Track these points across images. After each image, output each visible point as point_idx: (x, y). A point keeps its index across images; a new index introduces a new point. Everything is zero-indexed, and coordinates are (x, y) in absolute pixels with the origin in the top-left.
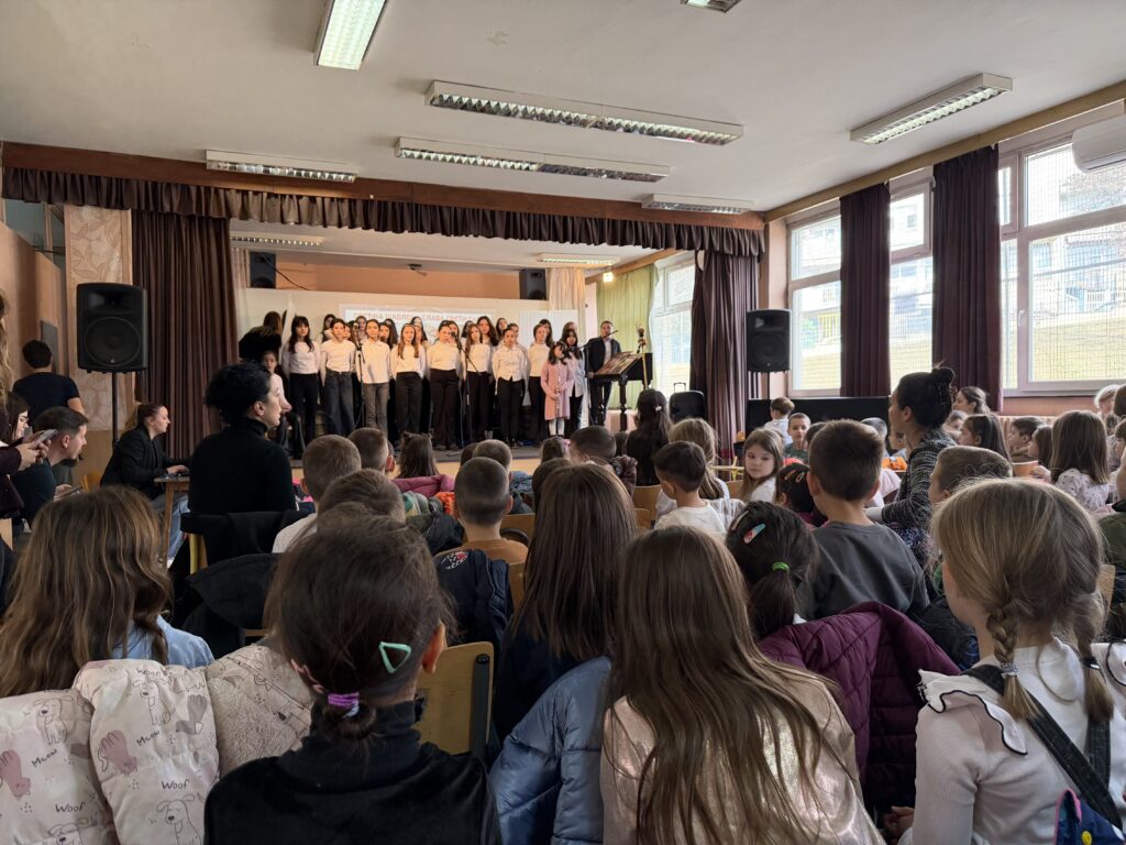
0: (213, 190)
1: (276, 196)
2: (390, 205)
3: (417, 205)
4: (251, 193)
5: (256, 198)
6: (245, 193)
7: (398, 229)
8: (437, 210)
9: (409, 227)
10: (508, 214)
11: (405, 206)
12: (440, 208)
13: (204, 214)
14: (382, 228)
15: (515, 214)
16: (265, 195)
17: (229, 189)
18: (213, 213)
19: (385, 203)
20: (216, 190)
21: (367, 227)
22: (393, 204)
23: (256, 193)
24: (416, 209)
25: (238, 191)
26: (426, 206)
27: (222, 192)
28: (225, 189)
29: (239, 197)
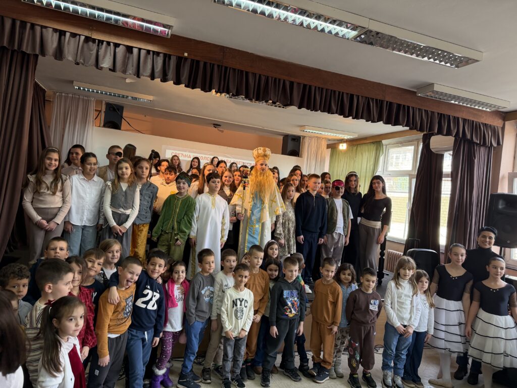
0: (29, 25)
1: (94, 40)
2: (202, 65)
3: (226, 68)
4: (68, 35)
5: (72, 40)
6: (62, 33)
7: (206, 88)
8: (243, 75)
9: (217, 87)
10: (305, 86)
11: (216, 67)
12: (247, 73)
13: (16, 48)
14: (191, 85)
15: (310, 87)
16: (83, 38)
17: (46, 27)
18: (26, 48)
19: (198, 62)
20: (33, 26)
21: (177, 83)
22: (205, 63)
23: (74, 35)
24: (225, 71)
25: (55, 30)
26: (234, 70)
27: (38, 29)
28: (42, 27)
29: (56, 36)
